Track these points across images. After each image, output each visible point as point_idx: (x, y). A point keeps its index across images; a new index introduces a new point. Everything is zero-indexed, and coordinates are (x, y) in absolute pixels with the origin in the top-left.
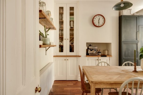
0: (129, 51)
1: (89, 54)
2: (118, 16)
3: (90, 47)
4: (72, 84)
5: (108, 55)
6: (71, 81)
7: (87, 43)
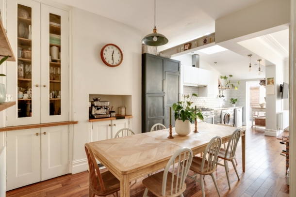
0: (155, 108)
1: (95, 116)
2: (141, 54)
3: (96, 104)
4: (60, 186)
5: (126, 115)
6: (55, 179)
7: (90, 95)
